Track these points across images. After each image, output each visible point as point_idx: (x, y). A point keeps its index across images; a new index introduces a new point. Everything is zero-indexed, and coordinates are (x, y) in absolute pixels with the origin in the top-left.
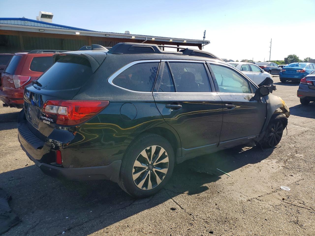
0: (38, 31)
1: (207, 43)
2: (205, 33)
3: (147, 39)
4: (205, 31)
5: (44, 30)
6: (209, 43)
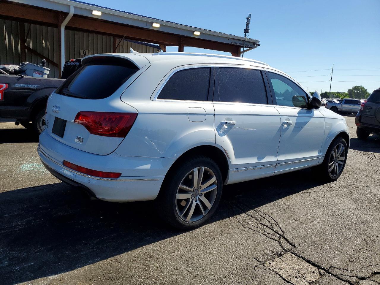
1: (253, 44)
2: (248, 19)
3: (72, 11)
4: (250, 15)
6: (258, 45)
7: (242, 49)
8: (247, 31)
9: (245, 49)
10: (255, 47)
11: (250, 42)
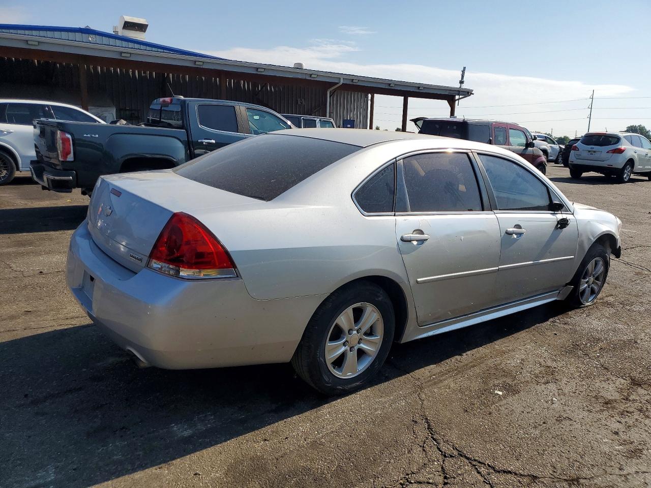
0: (117, 57)
1: (468, 93)
3: (342, 82)
5: (131, 54)
6: (471, 94)
7: (457, 97)
8: (462, 82)
9: (461, 97)
10: (469, 95)
11: (464, 92)
